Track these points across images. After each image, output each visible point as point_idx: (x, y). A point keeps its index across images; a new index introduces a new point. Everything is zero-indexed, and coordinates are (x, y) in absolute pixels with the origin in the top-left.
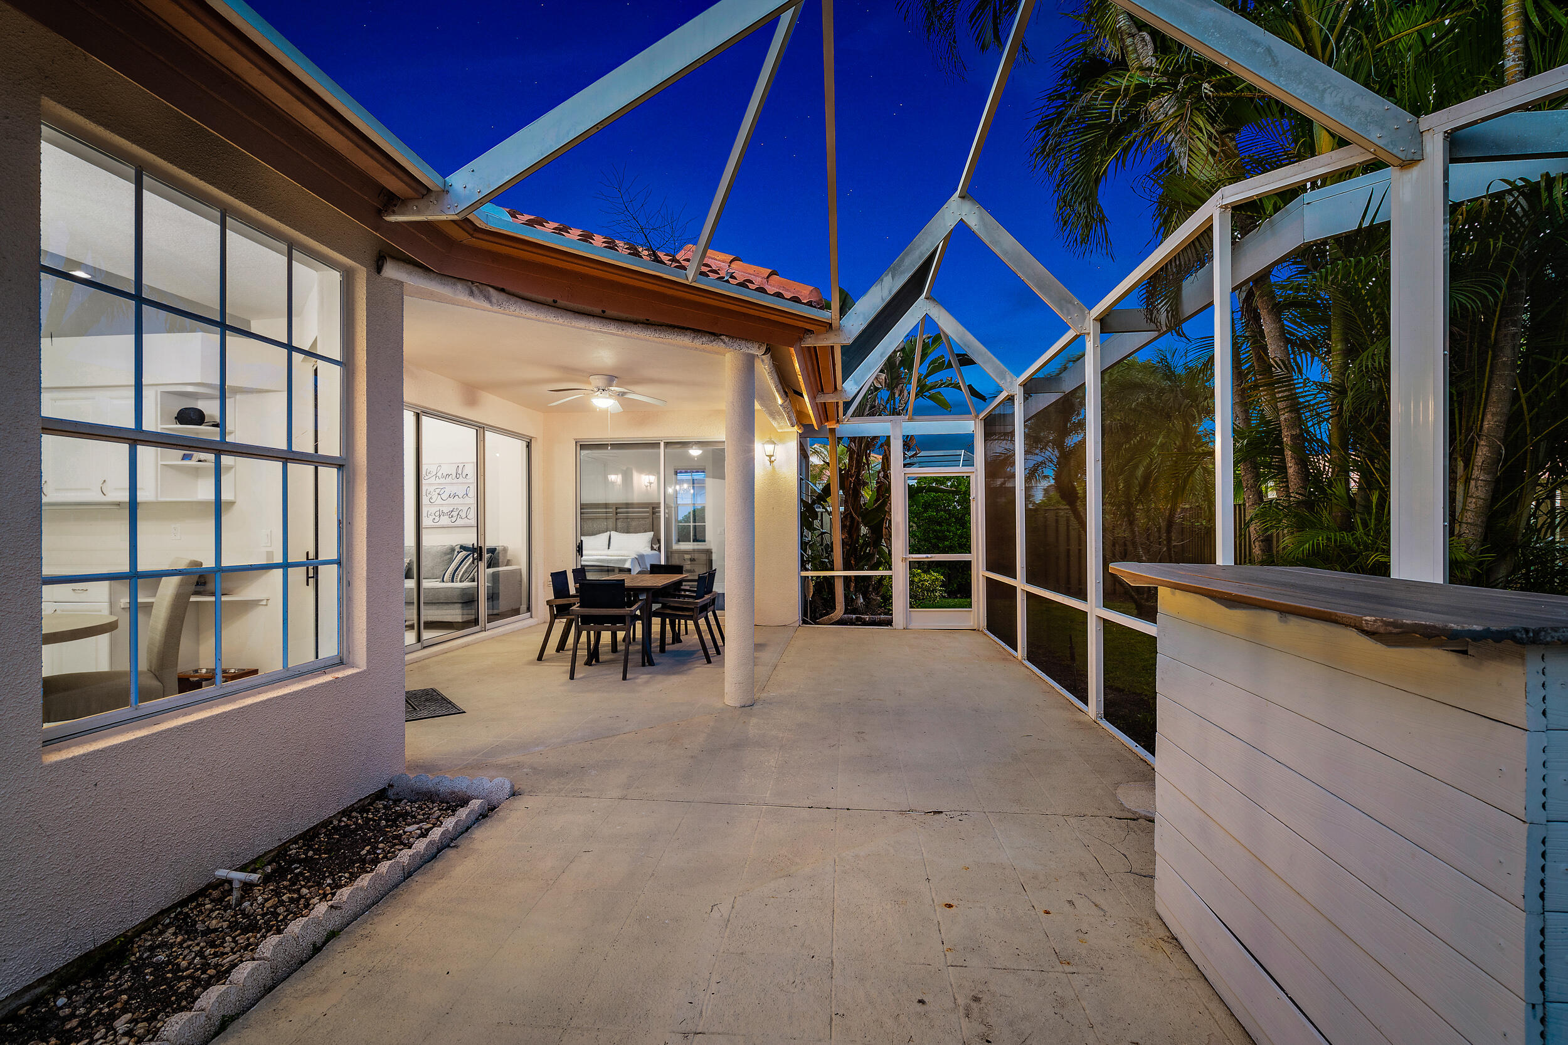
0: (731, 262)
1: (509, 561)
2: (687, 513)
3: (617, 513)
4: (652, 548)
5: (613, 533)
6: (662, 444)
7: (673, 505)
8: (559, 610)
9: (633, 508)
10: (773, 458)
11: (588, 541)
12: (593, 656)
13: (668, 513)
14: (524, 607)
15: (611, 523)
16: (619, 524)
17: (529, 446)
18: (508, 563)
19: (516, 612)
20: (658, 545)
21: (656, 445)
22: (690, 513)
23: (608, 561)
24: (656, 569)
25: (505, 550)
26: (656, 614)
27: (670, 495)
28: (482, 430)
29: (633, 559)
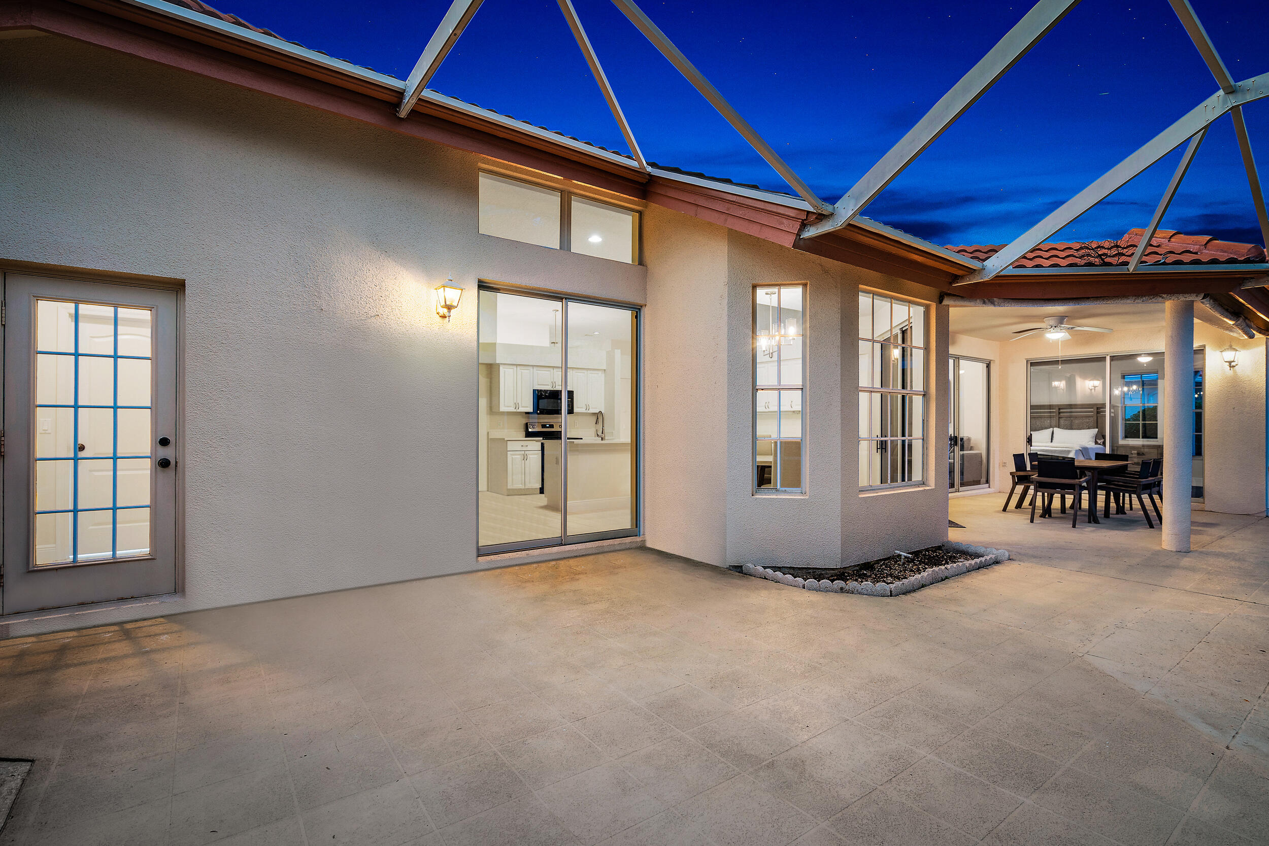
0: (1170, 238)
1: (972, 447)
2: (1136, 412)
3: (1059, 413)
4: (1096, 443)
5: (1055, 429)
6: (1108, 359)
7: (1120, 405)
8: (1020, 478)
9: (1076, 408)
10: (1233, 364)
11: (1035, 435)
12: (1047, 512)
13: (1114, 413)
14: (983, 480)
15: (1054, 421)
16: (1062, 421)
17: (988, 366)
18: (971, 449)
19: (978, 482)
20: (1102, 440)
21: (1102, 359)
22: (1139, 412)
23: (1052, 451)
24: (1100, 456)
25: (969, 439)
26: (1101, 488)
27: (1116, 396)
28: (957, 359)
29: (1076, 451)
